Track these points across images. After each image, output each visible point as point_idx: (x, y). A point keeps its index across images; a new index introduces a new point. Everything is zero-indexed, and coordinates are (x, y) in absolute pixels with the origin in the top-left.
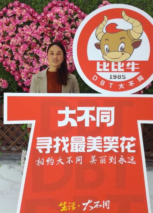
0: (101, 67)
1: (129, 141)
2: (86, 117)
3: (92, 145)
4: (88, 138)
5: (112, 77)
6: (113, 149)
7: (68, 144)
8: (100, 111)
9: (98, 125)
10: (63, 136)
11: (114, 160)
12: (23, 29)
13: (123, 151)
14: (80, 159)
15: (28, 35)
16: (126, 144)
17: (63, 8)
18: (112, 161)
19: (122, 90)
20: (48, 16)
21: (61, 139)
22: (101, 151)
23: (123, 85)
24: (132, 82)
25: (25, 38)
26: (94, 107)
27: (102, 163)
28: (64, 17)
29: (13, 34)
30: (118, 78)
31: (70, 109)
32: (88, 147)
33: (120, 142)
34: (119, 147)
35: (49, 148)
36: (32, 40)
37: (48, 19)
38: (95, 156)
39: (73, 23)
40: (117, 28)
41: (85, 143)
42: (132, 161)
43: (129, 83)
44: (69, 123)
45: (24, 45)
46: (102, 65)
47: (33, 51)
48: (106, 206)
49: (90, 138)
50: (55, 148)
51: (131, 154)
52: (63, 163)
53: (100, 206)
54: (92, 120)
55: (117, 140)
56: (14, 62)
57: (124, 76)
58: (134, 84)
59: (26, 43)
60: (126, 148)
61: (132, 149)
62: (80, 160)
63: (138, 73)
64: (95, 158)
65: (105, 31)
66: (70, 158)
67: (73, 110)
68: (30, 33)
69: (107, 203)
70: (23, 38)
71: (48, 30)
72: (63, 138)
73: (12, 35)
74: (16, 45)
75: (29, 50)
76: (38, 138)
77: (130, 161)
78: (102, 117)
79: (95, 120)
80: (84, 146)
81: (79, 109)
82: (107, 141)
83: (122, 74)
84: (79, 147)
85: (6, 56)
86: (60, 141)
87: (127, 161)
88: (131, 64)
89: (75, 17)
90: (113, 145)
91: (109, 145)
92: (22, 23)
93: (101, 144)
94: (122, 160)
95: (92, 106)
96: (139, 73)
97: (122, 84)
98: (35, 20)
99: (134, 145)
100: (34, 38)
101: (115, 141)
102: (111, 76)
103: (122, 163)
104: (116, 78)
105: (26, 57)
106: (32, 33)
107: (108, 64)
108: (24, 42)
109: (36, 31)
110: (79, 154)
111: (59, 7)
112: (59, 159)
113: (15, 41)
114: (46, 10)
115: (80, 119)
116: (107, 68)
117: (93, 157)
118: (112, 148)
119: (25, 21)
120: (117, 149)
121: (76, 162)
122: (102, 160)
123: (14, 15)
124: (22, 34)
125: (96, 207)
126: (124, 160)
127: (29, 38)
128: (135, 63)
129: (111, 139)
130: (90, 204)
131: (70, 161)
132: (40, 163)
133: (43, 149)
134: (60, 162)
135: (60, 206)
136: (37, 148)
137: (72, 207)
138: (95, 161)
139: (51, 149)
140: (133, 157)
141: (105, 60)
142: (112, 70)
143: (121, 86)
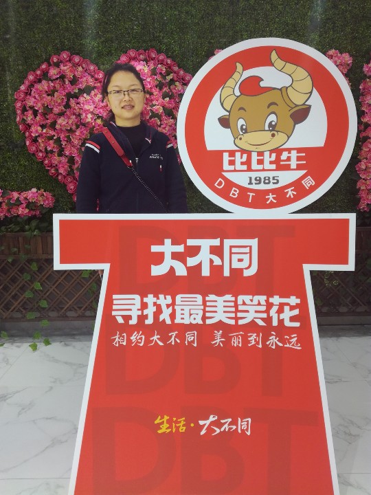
0: (232, 163)
1: (287, 304)
2: (204, 259)
3: (216, 312)
4: (207, 299)
5: (253, 181)
6: (257, 321)
7: (170, 310)
8: (231, 247)
9: (227, 273)
10: (161, 293)
11: (257, 339)
12: (79, 100)
13: (275, 323)
14: (194, 336)
15: (87, 111)
16: (280, 311)
17: (147, 64)
18: (253, 343)
19: (272, 206)
21: (158, 298)
22: (232, 322)
23: (275, 196)
24: (292, 190)
25: (83, 116)
26: (218, 240)
27: (235, 345)
29: (62, 110)
30: (265, 183)
31: (173, 244)
32: (208, 315)
33: (270, 305)
34: (268, 315)
35: (135, 314)
36: (95, 119)
38: (221, 332)
39: (166, 89)
40: (262, 84)
41: (202, 307)
42: (293, 343)
43: (285, 191)
44: (172, 269)
45: (81, 129)
46: (233, 158)
48: (245, 429)
49: (212, 297)
50: (147, 315)
51: (293, 330)
52: (161, 344)
53: (232, 428)
54: (214, 264)
55: (263, 302)
56: (64, 160)
57: (276, 178)
58: (295, 193)
59: (84, 125)
60: (281, 318)
61: (292, 319)
62: (194, 339)
63: (302, 172)
64: (222, 336)
65: (237, 93)
66: (175, 335)
67: (179, 244)
68: (90, 107)
69: (246, 423)
70: (79, 117)
72: (161, 296)
73: (60, 111)
74: (67, 130)
76: (115, 297)
77: (290, 343)
78: (235, 257)
79: (221, 264)
80: (201, 313)
81: (191, 242)
82: (244, 304)
83: (271, 174)
84: (191, 315)
85: (49, 149)
86: (156, 303)
87: (285, 343)
88: (289, 155)
90: (256, 312)
91: (247, 311)
92: (77, 91)
93: (233, 309)
94: (273, 340)
95: (216, 238)
96: (305, 172)
97: (273, 195)
98: (99, 85)
99: (296, 312)
100: (99, 117)
101: (259, 304)
102: (251, 178)
103: (274, 347)
104: (260, 183)
106: (95, 107)
107: (245, 156)
108: (81, 124)
110: (191, 327)
111: (140, 61)
112: (153, 335)
113: (64, 123)
115: (192, 262)
116: (242, 163)
117: (218, 334)
118: (255, 318)
119: (82, 86)
120: (262, 319)
121: (186, 342)
122: (234, 339)
123: (62, 77)
124: (78, 110)
125: (225, 429)
126: (278, 341)
127: (90, 116)
128: (297, 153)
129: (252, 301)
130: (212, 423)
131: (175, 340)
132: (119, 342)
133: (123, 317)
134: (156, 341)
135: (156, 422)
136: (114, 313)
137: (179, 426)
138: (221, 341)
139: (139, 316)
140: (296, 335)
141: (238, 149)
142: (253, 168)
143: (271, 197)
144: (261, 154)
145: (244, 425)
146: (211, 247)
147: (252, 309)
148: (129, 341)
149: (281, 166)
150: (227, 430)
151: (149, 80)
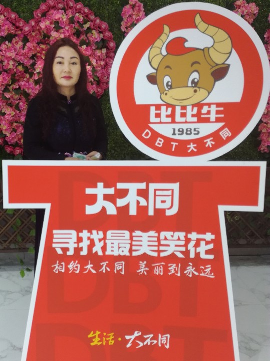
0: (158, 115)
1: (204, 240)
2: (132, 200)
3: (141, 245)
4: (134, 234)
5: (177, 132)
6: (175, 253)
7: (102, 243)
8: (155, 190)
9: (151, 212)
10: (94, 229)
11: (176, 269)
12: (1, 48)
13: (192, 255)
14: (122, 265)
15: (9, 58)
16: (197, 245)
17: (65, 12)
19: (193, 154)
20: (42, 25)
21: (91, 233)
22: (155, 254)
23: (195, 145)
24: (210, 140)
25: (5, 63)
27: (157, 274)
28: (69, 27)
30: (187, 134)
32: (134, 248)
33: (188, 241)
34: (187, 249)
35: (72, 246)
36: (17, 66)
37: (41, 31)
38: (145, 262)
39: (83, 37)
40: (187, 45)
41: (129, 242)
42: (208, 272)
43: (205, 141)
44: (104, 209)
45: (3, 75)
46: (159, 112)
47: (19, 85)
48: (164, 343)
49: (137, 233)
50: (82, 248)
51: (207, 261)
52: (94, 271)
53: (153, 342)
54: (141, 205)
55: (182, 238)
57: (196, 130)
58: (213, 143)
59: (7, 72)
60: (197, 251)
61: (207, 252)
62: (122, 268)
63: (220, 125)
64: (146, 266)
65: (165, 52)
66: (105, 265)
67: (111, 187)
68: (12, 54)
69: (165, 338)
70: (1, 64)
71: (43, 49)
72: (94, 232)
75: (12, 84)
76: (55, 232)
77: (204, 272)
78: (159, 199)
79: (146, 204)
80: (128, 246)
81: (120, 186)
82: (166, 239)
83: (192, 126)
84: (119, 248)
86: (90, 237)
87: (200, 272)
88: (209, 109)
89: (86, 26)
90: (176, 246)
91: (168, 245)
93: (156, 244)
94: (190, 270)
95: (142, 182)
96: (223, 124)
97: (193, 144)
98: (20, 32)
99: (211, 246)
100: (20, 64)
101: (179, 239)
102: (174, 130)
103: (191, 276)
104: (182, 134)
105: (7, 95)
106: (17, 54)
107: (170, 110)
108: (3, 71)
109: (22, 51)
110: (120, 258)
111: (58, 10)
112: (87, 264)
114: (38, 16)
115: (121, 202)
117: (143, 264)
118: (175, 251)
119: (4, 34)
120: (182, 252)
121: (115, 271)
122: (157, 269)
124: (0, 57)
125: (147, 343)
126: (195, 270)
127: (11, 63)
128: (217, 107)
129: (172, 236)
130: (137, 338)
131: (106, 269)
132: (58, 269)
133: (63, 249)
134: (89, 270)
135: (89, 336)
136: (54, 246)
137: (109, 340)
138: (146, 270)
139: (75, 248)
140: (210, 266)
141: (164, 103)
142: (177, 120)
143: (192, 147)
144: (184, 108)
145: (164, 340)
146: (138, 190)
147: (172, 244)
148: (67, 269)
149: (202, 119)
150: (149, 344)
151: (67, 28)
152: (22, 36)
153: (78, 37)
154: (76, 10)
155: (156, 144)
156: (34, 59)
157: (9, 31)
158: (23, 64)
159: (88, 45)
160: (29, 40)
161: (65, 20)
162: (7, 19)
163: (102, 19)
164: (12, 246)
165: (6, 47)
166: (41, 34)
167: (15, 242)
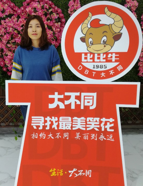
0: (86, 58)
1: (109, 122)
2: (72, 101)
3: (77, 124)
4: (73, 119)
5: (95, 67)
6: (94, 128)
7: (57, 123)
8: (84, 96)
9: (82, 108)
11: (95, 137)
12: (6, 21)
13: (103, 130)
14: (67, 135)
15: (10, 27)
16: (106, 124)
17: (39, 3)
18: (93, 138)
20: (27, 10)
21: (52, 118)
22: (84, 129)
23: (105, 74)
24: (112, 71)
25: (8, 29)
26: (79, 93)
27: (85, 139)
28: (41, 11)
30: (100, 68)
31: (58, 94)
32: (73, 126)
33: (101, 122)
34: (100, 126)
35: (41, 125)
36: (14, 31)
39: (48, 16)
41: (71, 122)
42: (111, 138)
43: (110, 72)
44: (58, 106)
45: (7, 35)
46: (86, 56)
47: (15, 40)
48: (89, 174)
49: (75, 118)
50: (47, 125)
51: (110, 133)
52: (53, 138)
53: (83, 174)
54: (77, 104)
55: (98, 121)
57: (105, 66)
58: (114, 73)
59: (8, 33)
61: (111, 128)
62: (67, 136)
64: (80, 135)
65: (89, 26)
66: (59, 134)
67: (62, 95)
68: (11, 24)
69: (89, 172)
70: (6, 29)
72: (53, 117)
75: (11, 40)
76: (32, 117)
77: (109, 138)
78: (86, 101)
79: (80, 104)
80: (70, 125)
81: (67, 94)
82: (90, 121)
84: (66, 126)
86: (51, 120)
87: (107, 138)
88: (112, 55)
89: (50, 11)
90: (95, 125)
91: (91, 125)
92: (5, 16)
93: (85, 124)
94: (102, 137)
95: (78, 92)
96: (119, 63)
97: (104, 73)
98: (15, 13)
99: (112, 125)
100: (15, 29)
101: (96, 121)
102: (94, 66)
103: (102, 140)
105: (9, 45)
106: (14, 25)
108: (6, 33)
109: (17, 23)
110: (66, 131)
111: (36, 2)
112: (50, 134)
114: (25, 5)
115: (67, 102)
116: (91, 59)
117: (78, 134)
119: (7, 14)
120: (97, 128)
121: (64, 137)
122: (85, 136)
124: (5, 26)
125: (80, 174)
126: (104, 137)
127: (11, 29)
129: (93, 120)
130: (74, 172)
131: (59, 136)
132: (34, 137)
133: (36, 126)
134: (50, 137)
135: (50, 171)
136: (32, 124)
137: (60, 173)
138: (79, 137)
139: (43, 126)
140: (112, 135)
141: (89, 52)
142: (95, 61)
146: (76, 96)
148: (39, 137)
149: (108, 60)
150: (81, 175)
151: (40, 11)
152: (17, 15)
153: (46, 16)
154: (45, 2)
155: (85, 73)
156: (23, 27)
157: (10, 12)
158: (17, 30)
159: (51, 20)
160: (21, 17)
161: (39, 7)
162: (9, 6)
163: (58, 7)
164: (11, 124)
165: (8, 20)
166: (26, 14)
167: (13, 122)
